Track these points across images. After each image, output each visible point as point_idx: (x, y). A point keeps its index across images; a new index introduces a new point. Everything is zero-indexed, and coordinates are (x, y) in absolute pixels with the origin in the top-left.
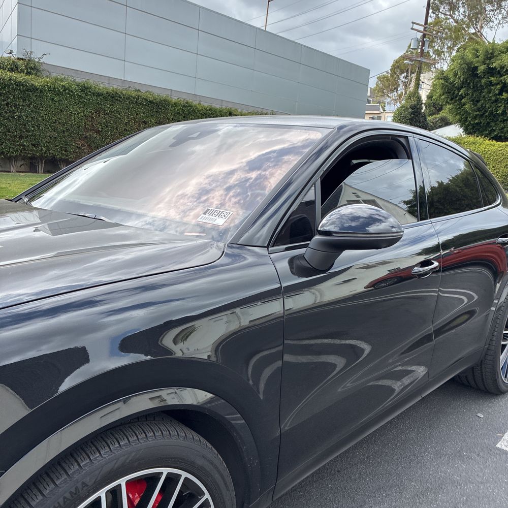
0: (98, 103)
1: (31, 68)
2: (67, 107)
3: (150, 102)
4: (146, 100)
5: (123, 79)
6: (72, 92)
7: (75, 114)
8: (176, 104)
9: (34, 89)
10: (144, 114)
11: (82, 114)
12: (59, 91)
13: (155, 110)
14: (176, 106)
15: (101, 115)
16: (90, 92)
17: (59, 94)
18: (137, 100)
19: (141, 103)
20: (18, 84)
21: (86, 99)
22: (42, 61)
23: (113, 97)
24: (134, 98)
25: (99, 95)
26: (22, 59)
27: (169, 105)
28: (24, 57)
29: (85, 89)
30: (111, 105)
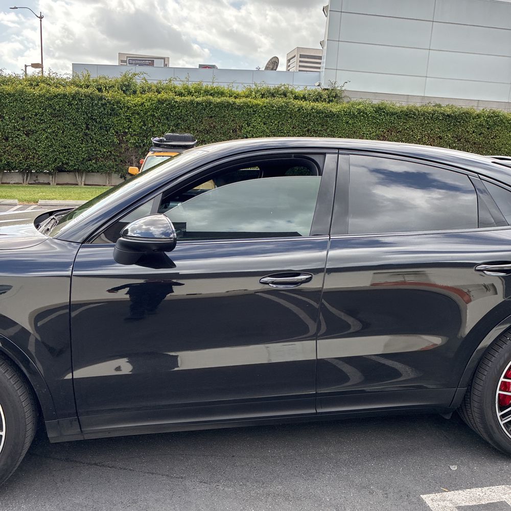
0: (391, 122)
1: (332, 97)
2: (360, 128)
3: (448, 115)
4: (444, 115)
5: (423, 95)
6: (366, 114)
7: (368, 134)
8: (479, 116)
9: (331, 115)
10: (439, 129)
11: (374, 134)
12: (354, 114)
13: (452, 124)
14: (480, 118)
15: (393, 133)
16: (384, 112)
17: (353, 116)
18: (433, 115)
19: (437, 118)
20: (319, 112)
21: (380, 120)
22: (343, 89)
23: (407, 115)
24: (429, 114)
25: (393, 114)
26: (327, 89)
27: (470, 118)
28: (328, 88)
29: (379, 110)
30: (405, 123)
